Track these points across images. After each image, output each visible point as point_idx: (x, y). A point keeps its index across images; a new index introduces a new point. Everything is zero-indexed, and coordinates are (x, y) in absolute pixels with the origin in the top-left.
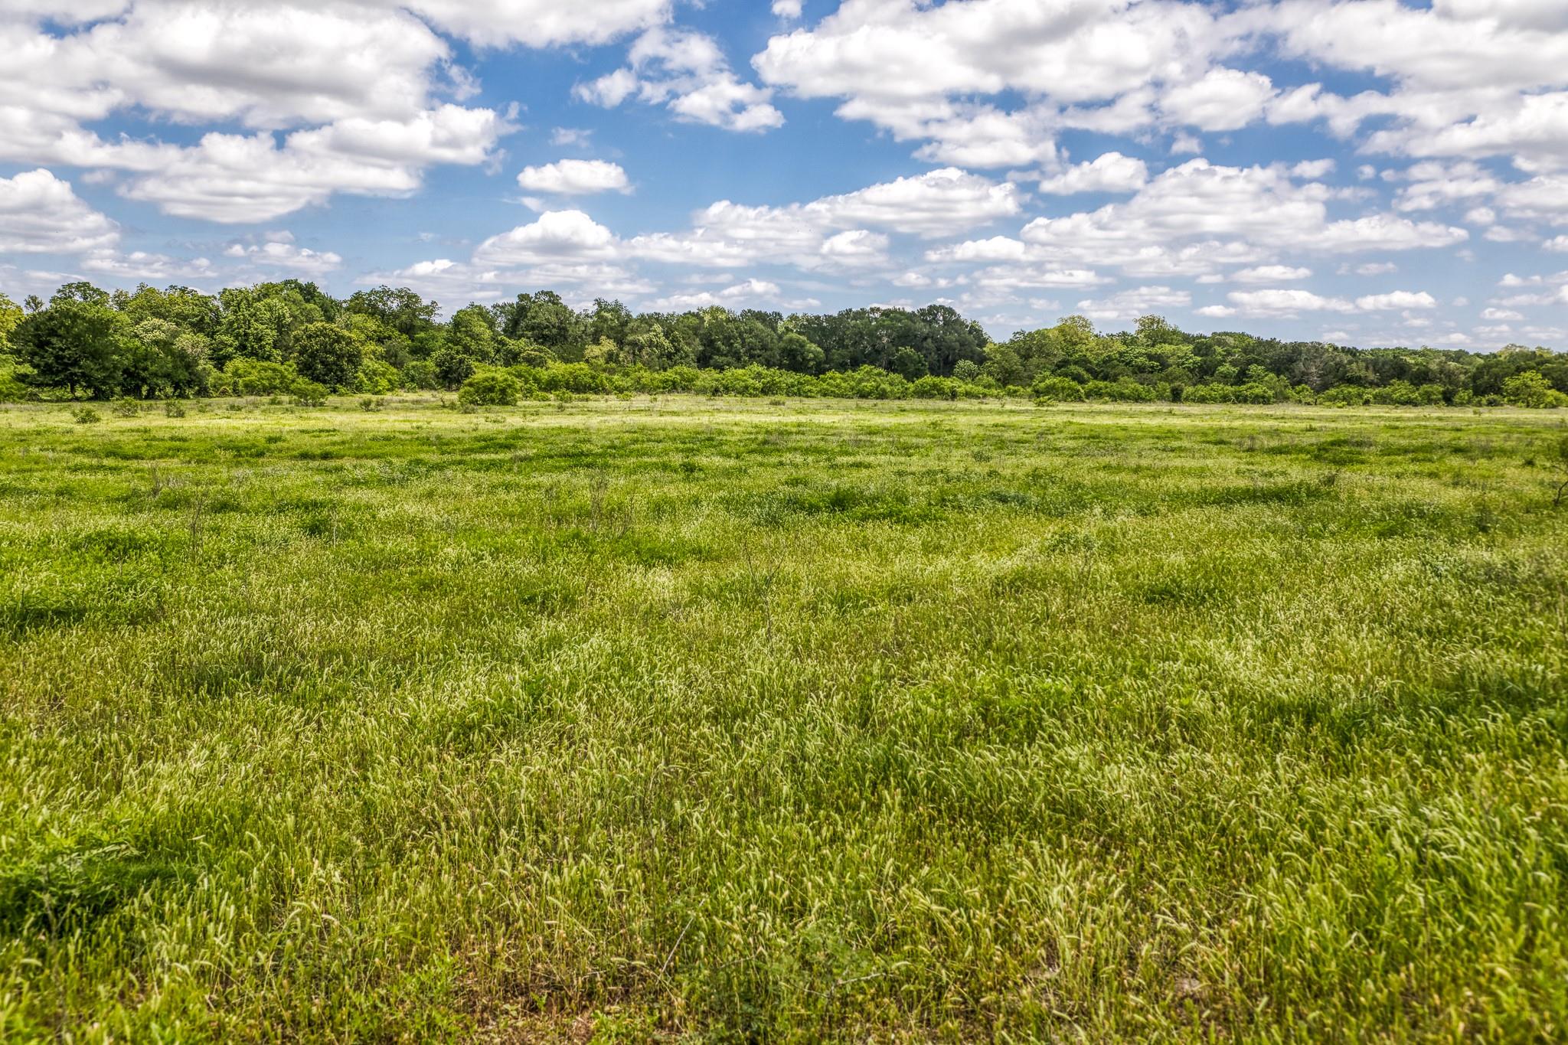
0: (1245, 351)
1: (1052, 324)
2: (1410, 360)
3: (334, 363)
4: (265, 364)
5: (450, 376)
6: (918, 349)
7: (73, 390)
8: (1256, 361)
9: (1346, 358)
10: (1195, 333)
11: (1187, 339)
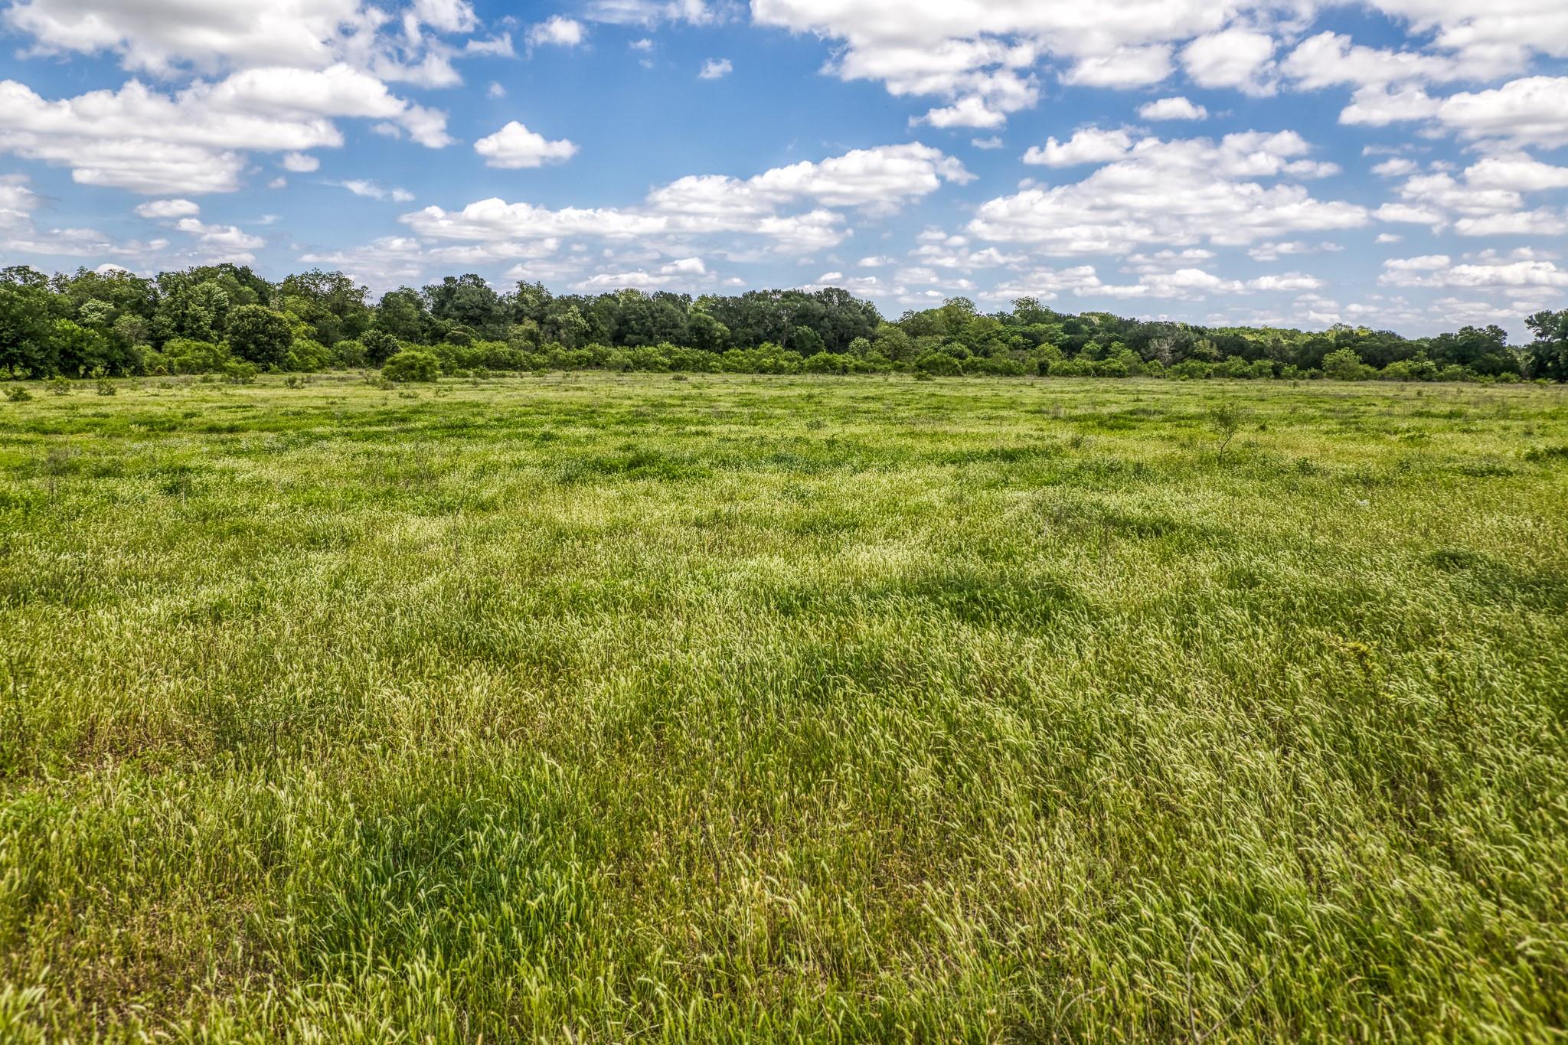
0: (1109, 330)
1: (939, 305)
2: (1250, 338)
3: (268, 343)
4: (201, 343)
5: (376, 356)
6: (815, 328)
7: (12, 370)
8: (1117, 339)
9: (1193, 336)
10: (1066, 313)
11: (1058, 318)
